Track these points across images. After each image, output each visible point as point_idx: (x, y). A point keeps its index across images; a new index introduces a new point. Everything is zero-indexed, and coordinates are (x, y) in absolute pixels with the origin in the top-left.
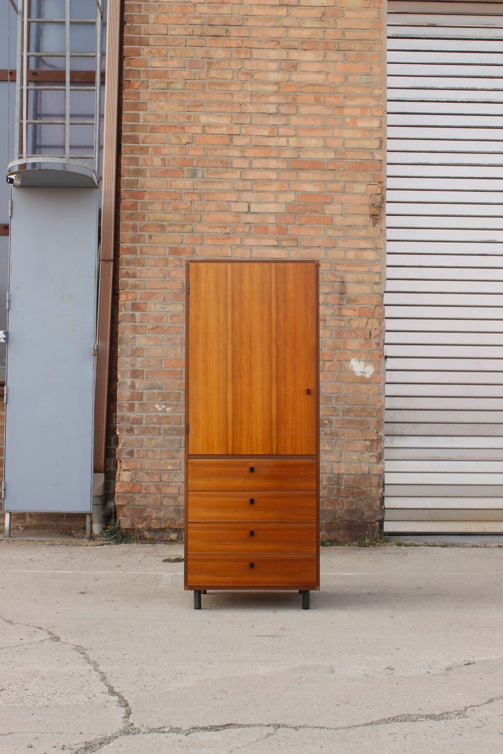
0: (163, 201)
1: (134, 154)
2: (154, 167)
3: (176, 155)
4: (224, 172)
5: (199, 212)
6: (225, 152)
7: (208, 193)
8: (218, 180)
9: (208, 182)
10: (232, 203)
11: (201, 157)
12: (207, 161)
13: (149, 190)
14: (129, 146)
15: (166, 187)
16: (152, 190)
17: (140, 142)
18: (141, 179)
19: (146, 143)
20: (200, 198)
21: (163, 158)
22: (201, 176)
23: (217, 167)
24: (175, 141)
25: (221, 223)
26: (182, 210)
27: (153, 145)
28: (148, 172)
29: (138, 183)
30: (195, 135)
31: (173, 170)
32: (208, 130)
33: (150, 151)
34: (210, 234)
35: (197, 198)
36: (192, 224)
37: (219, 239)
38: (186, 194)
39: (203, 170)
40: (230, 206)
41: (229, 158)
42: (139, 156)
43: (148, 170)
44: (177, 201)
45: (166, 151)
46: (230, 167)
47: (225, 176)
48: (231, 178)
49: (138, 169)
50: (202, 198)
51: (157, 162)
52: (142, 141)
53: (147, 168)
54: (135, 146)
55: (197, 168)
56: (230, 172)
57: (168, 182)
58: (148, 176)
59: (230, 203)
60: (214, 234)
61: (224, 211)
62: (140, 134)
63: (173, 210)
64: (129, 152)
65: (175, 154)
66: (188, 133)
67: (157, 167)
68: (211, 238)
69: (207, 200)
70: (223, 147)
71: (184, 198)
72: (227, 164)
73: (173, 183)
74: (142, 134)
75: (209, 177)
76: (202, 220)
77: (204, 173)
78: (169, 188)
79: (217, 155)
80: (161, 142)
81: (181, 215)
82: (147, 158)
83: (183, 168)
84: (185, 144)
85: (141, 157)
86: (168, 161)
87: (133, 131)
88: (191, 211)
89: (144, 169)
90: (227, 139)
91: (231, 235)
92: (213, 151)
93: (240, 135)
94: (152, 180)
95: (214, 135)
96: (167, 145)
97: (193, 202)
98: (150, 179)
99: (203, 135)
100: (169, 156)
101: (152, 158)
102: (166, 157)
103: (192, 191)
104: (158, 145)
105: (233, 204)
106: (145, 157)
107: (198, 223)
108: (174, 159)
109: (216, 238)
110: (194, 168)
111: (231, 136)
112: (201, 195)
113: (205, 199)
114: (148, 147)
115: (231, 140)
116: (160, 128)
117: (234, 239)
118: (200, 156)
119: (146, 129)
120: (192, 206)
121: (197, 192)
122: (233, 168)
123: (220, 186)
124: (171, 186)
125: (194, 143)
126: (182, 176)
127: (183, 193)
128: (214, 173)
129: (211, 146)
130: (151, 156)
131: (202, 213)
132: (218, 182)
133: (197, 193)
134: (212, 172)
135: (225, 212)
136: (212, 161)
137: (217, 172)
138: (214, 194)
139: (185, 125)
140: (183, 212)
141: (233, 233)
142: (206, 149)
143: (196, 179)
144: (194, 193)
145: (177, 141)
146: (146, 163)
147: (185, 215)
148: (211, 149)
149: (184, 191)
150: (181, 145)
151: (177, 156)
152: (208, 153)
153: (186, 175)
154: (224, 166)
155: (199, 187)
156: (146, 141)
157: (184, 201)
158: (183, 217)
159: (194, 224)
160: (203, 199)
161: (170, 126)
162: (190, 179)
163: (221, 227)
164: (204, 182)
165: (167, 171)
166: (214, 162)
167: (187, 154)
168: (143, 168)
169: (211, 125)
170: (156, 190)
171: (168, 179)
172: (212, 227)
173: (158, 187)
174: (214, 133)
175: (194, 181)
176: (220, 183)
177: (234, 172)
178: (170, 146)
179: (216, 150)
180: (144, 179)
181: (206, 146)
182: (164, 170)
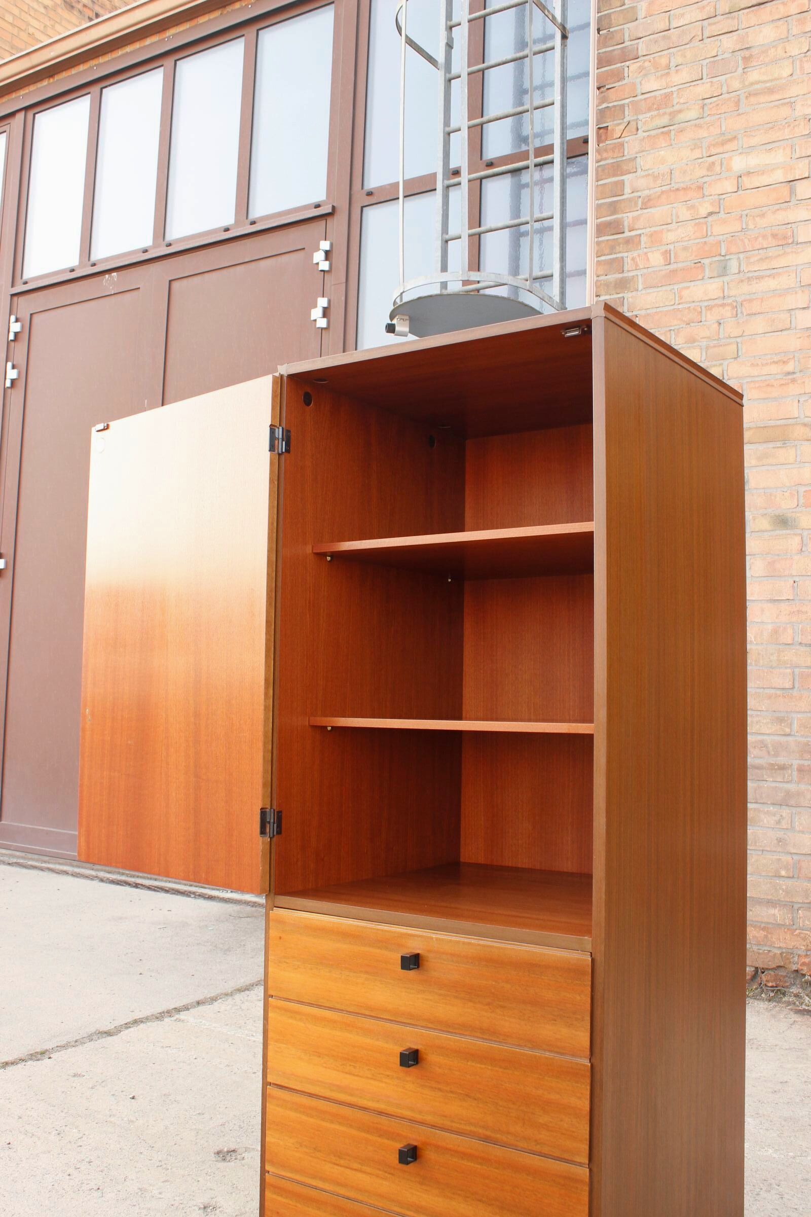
0: (668, 329)
1: (615, 253)
2: (650, 270)
3: (689, 240)
4: (779, 255)
5: (733, 340)
6: (781, 217)
7: (750, 301)
8: (768, 272)
9: (749, 279)
10: (797, 311)
11: (736, 234)
12: (746, 241)
13: (643, 313)
14: (608, 240)
15: (672, 303)
16: (648, 311)
17: (626, 230)
18: (628, 295)
19: (636, 229)
20: (735, 313)
21: (666, 251)
22: (737, 271)
23: (766, 248)
24: (685, 214)
25: (776, 354)
26: (703, 340)
27: (648, 230)
28: (640, 280)
29: (623, 303)
30: (724, 196)
31: (684, 269)
32: (747, 182)
33: (642, 243)
34: (756, 379)
35: (729, 314)
36: (721, 365)
37: (773, 386)
38: (710, 308)
39: (739, 258)
40: (793, 320)
41: (790, 226)
42: (625, 255)
43: (640, 277)
44: (692, 324)
45: (670, 237)
46: (792, 243)
47: (782, 262)
48: (795, 264)
49: (623, 277)
50: (739, 311)
51: (656, 258)
52: (629, 226)
53: (639, 274)
54: (617, 239)
55: (727, 257)
56: (792, 252)
57: (677, 293)
58: (640, 287)
59: (793, 313)
60: (763, 378)
61: (781, 331)
62: (624, 215)
63: (685, 343)
64: (607, 252)
65: (687, 239)
66: (711, 195)
67: (655, 269)
68: (757, 385)
69: (749, 315)
70: (777, 207)
71: (706, 317)
72: (785, 238)
73: (685, 293)
74: (628, 214)
75: (750, 269)
76: (740, 354)
77: (742, 264)
78: (677, 302)
79: (764, 226)
80: (662, 223)
81: (701, 349)
82: (639, 256)
83: (702, 261)
84: (705, 217)
85: (628, 256)
86: (676, 254)
87: (614, 212)
88: (719, 339)
89: (633, 276)
90: (785, 191)
91: (798, 375)
92: (757, 219)
93: (809, 177)
94: (648, 293)
95: (759, 189)
96: (674, 225)
97: (722, 321)
98: (644, 292)
99: (740, 192)
100: (676, 245)
101: (646, 253)
102: (671, 247)
103: (720, 302)
104: (658, 228)
105: (799, 314)
106: (635, 254)
107: (732, 360)
108: (685, 249)
109: (768, 385)
110: (722, 258)
111: (791, 183)
112: (736, 307)
113: (745, 314)
114: (640, 235)
115: (792, 192)
116: (659, 197)
117: (804, 382)
118: (733, 234)
119: (636, 204)
120: (721, 330)
121: (730, 301)
122: (797, 244)
123: (772, 284)
124: (681, 299)
125: (722, 212)
126: (700, 277)
127: (703, 308)
128: (762, 260)
129: (753, 210)
130: (645, 250)
131: (739, 340)
132: (769, 276)
133: (729, 305)
134: (756, 259)
135: (785, 333)
136: (756, 239)
137: (766, 258)
138: (762, 302)
139: (704, 183)
140: (704, 343)
141: (800, 371)
142: (744, 219)
143: (726, 279)
144: (723, 305)
145: (691, 214)
146: (637, 265)
147: (707, 348)
148: (754, 216)
149: (706, 304)
150: (697, 221)
151: (690, 242)
152: (747, 225)
153: (707, 273)
154: (780, 243)
155: (732, 293)
156: (636, 227)
157: (705, 323)
158: (704, 354)
159: (725, 363)
160: (742, 312)
161: (678, 190)
162: (716, 280)
163: (776, 363)
164: (742, 281)
165: (674, 272)
166: (760, 239)
167: (709, 234)
168: (631, 274)
169: (752, 171)
170: (654, 310)
171: (676, 287)
172: (760, 363)
173: (657, 306)
174: (759, 185)
175: (724, 283)
176: (772, 276)
177: (799, 250)
178: (678, 226)
179: (763, 215)
180: (634, 293)
181: (745, 213)
182: (669, 270)
